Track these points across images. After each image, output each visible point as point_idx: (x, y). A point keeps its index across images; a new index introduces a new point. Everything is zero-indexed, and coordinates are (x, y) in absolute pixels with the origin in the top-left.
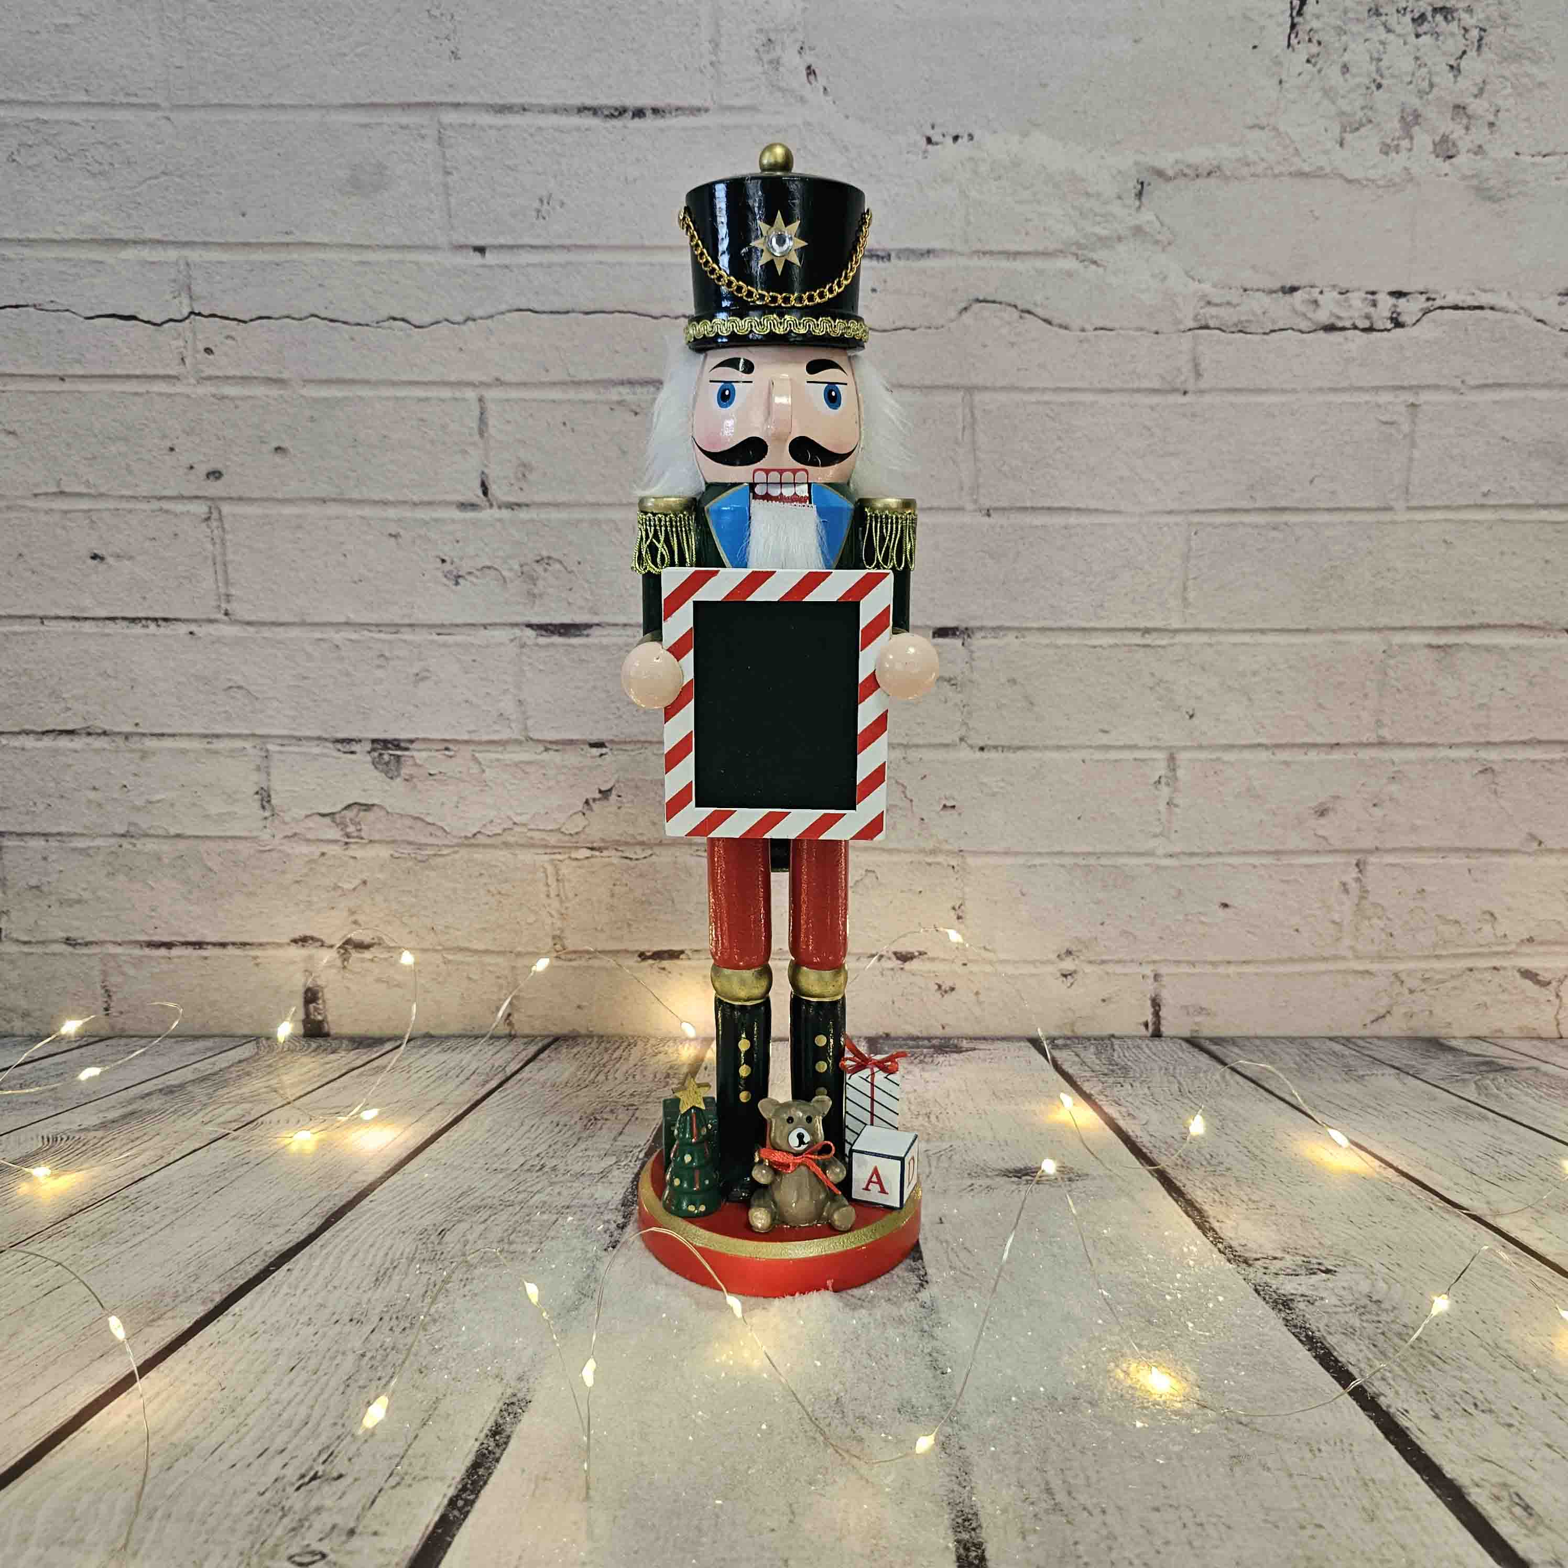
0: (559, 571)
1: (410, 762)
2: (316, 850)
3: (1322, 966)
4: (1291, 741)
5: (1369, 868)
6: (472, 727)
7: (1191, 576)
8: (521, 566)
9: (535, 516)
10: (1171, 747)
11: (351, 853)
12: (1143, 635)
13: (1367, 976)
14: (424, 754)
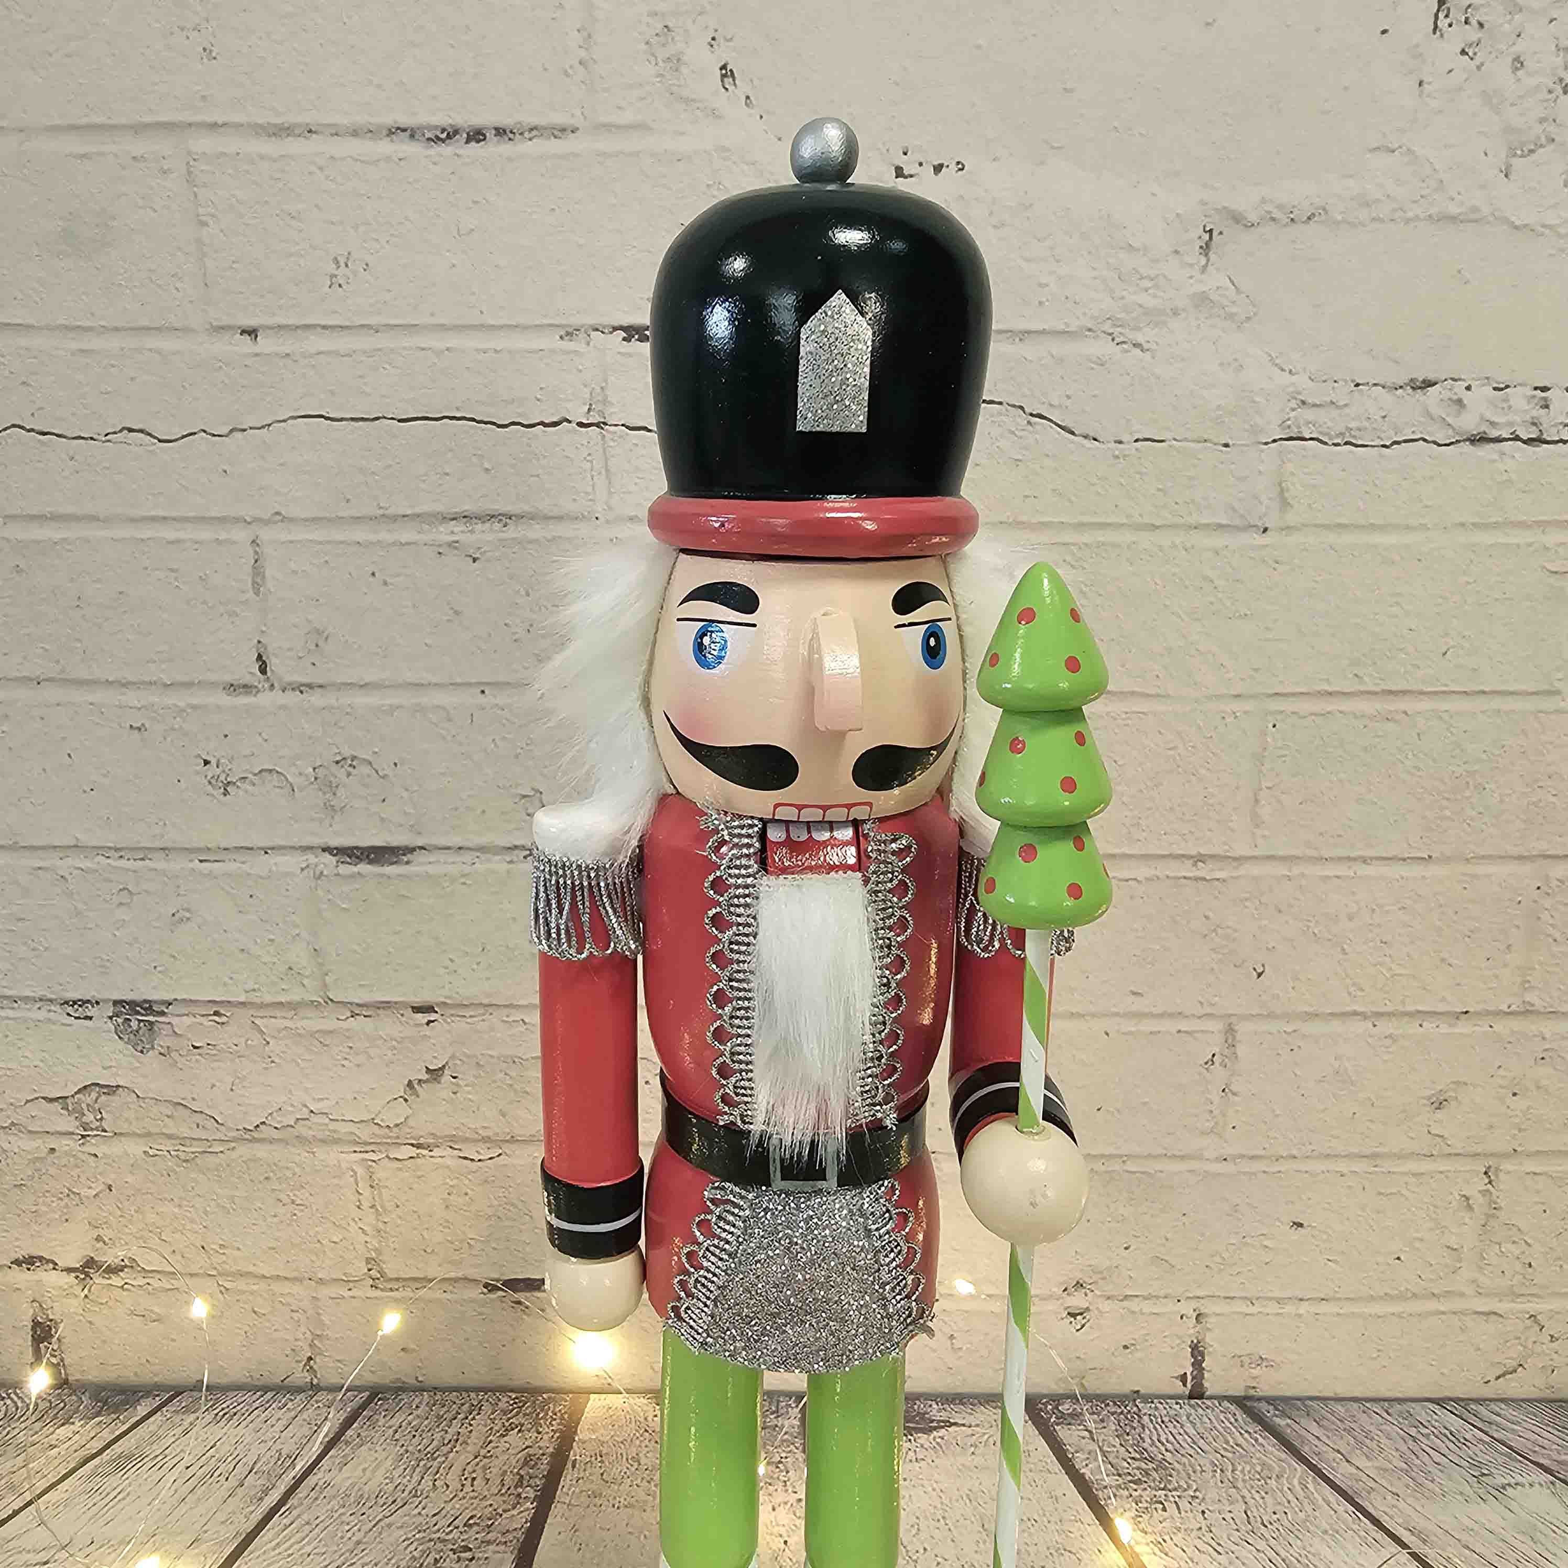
0: (369, 776)
1: (166, 1030)
2: (40, 1145)
3: (1432, 1305)
4: (1401, 1008)
5: (1501, 1175)
6: (251, 985)
7: (1264, 784)
8: (314, 769)
9: (333, 702)
10: (1230, 1015)
11: (86, 1149)
12: (1195, 864)
13: (1493, 1317)
14: (187, 1021)
